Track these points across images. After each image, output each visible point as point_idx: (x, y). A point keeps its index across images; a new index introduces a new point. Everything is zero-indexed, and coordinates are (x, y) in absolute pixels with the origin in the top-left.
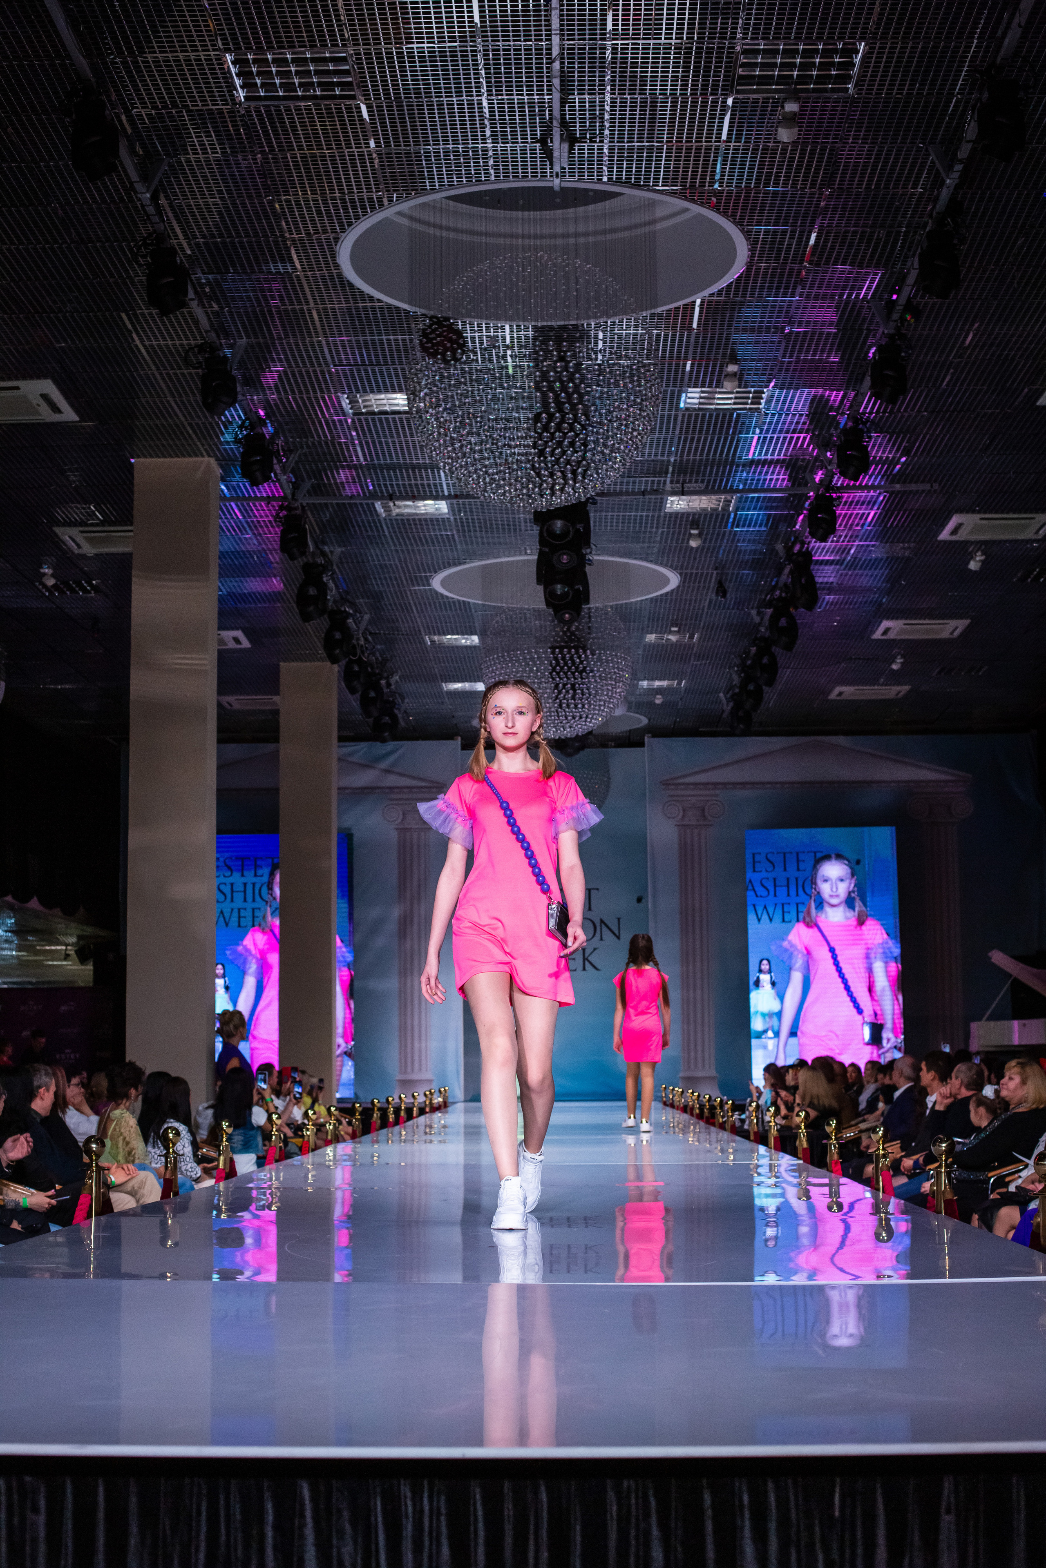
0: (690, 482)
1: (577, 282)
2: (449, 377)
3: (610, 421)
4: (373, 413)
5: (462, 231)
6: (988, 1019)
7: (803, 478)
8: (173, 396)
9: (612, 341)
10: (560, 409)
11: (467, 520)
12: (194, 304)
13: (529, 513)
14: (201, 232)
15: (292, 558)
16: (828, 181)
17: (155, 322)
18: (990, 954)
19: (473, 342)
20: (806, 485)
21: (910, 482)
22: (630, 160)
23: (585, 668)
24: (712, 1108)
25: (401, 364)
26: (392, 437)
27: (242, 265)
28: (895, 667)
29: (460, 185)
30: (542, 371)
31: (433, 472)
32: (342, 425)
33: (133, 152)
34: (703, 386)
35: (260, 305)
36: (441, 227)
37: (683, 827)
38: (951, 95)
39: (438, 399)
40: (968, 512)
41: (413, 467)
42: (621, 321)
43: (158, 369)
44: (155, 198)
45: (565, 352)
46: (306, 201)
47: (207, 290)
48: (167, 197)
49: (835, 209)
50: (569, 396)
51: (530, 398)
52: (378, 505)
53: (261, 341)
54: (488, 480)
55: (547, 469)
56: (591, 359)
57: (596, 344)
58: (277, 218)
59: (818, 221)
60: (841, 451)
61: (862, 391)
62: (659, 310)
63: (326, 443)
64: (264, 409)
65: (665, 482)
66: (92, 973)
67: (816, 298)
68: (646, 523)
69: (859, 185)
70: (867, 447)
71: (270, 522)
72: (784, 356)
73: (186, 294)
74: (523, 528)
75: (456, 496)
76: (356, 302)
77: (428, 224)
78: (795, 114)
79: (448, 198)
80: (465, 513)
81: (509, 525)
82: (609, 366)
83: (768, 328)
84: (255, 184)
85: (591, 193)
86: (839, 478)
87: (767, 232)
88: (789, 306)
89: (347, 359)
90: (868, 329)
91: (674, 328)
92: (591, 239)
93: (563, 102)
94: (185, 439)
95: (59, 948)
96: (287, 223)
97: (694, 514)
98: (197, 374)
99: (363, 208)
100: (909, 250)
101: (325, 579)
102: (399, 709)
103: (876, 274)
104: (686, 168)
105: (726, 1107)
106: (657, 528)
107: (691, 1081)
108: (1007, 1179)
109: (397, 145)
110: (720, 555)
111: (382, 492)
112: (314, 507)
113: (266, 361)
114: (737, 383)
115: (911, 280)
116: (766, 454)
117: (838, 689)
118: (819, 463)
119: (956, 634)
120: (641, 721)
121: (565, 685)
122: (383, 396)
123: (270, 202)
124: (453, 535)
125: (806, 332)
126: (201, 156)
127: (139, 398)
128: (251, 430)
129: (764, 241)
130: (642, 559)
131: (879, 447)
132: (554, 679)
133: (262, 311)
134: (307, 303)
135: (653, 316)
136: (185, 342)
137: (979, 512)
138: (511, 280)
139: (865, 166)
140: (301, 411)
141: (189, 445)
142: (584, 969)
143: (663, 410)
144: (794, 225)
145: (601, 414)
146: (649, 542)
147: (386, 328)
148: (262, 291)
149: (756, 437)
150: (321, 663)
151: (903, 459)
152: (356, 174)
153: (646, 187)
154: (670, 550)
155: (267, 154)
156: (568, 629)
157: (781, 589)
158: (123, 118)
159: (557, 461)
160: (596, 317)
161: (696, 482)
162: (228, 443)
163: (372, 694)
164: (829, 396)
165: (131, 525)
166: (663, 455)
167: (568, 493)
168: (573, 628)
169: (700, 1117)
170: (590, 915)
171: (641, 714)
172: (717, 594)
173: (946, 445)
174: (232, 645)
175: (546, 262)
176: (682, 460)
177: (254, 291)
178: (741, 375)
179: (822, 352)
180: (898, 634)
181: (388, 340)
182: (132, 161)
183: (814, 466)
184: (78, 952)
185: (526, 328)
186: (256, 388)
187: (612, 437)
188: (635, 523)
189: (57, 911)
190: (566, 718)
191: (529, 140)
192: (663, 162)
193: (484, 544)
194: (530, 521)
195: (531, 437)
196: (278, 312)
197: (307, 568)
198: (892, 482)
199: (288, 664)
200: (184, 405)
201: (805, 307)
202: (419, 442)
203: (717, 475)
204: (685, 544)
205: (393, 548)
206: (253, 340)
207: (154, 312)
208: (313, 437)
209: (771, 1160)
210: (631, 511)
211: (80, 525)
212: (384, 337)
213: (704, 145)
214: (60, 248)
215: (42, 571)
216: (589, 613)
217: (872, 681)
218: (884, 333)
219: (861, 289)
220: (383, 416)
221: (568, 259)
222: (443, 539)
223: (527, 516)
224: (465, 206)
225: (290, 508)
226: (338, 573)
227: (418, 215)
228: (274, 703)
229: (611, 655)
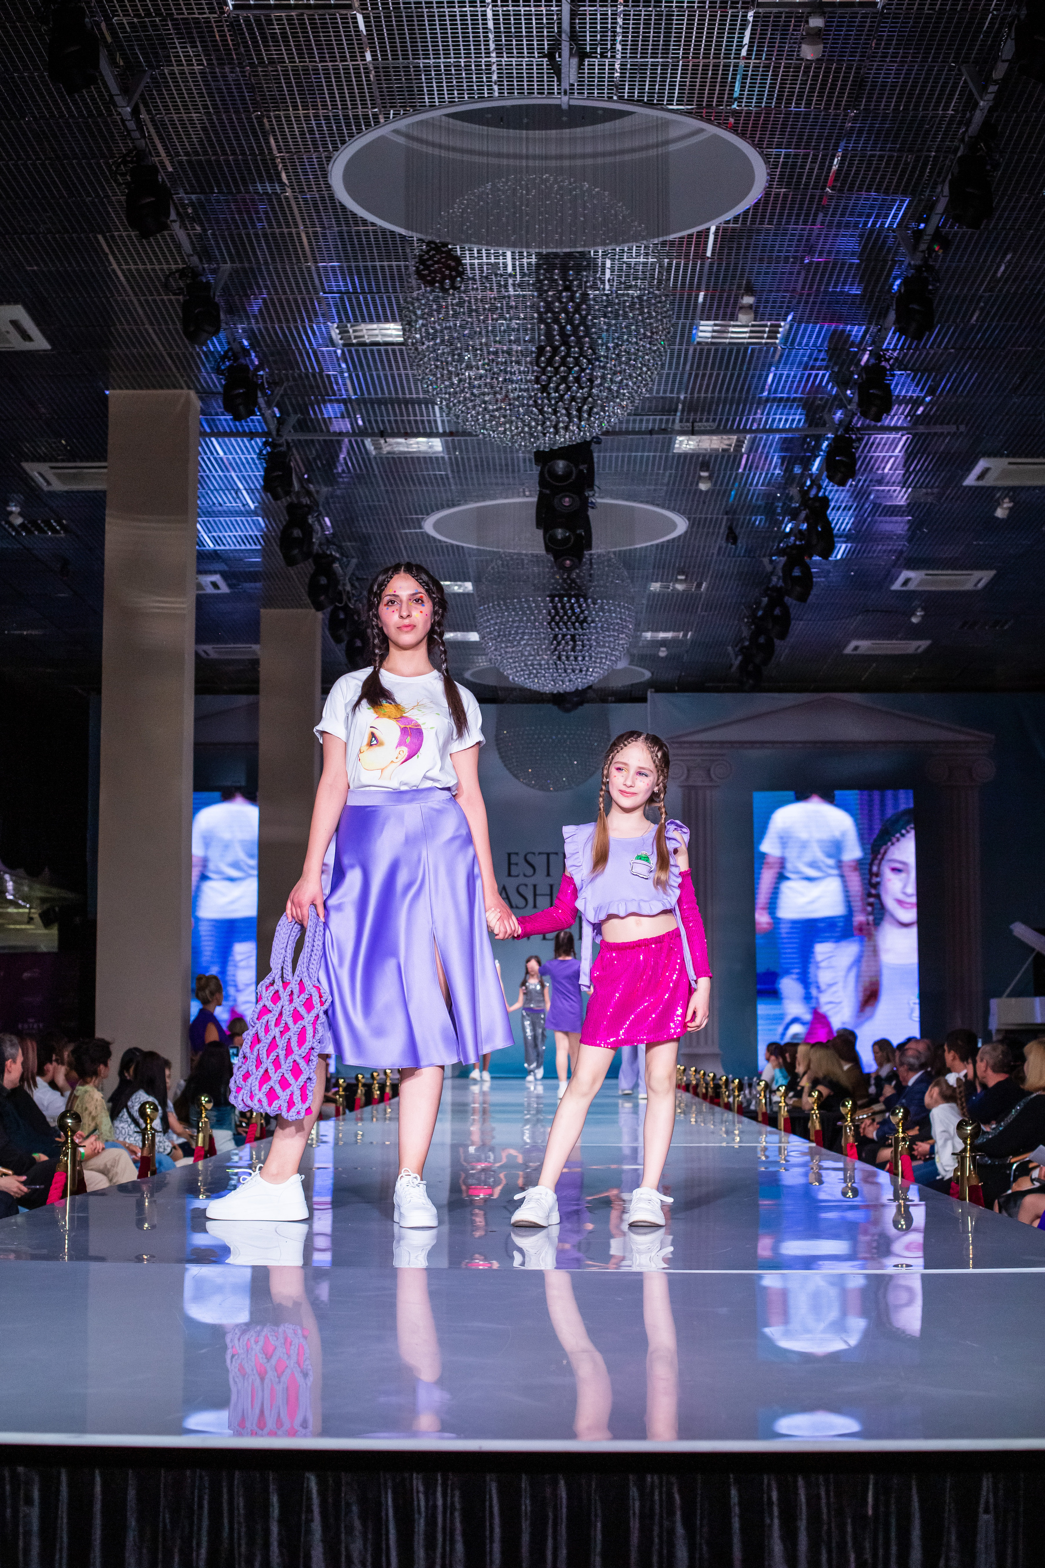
0: (701, 420)
1: (585, 208)
2: (447, 307)
3: (618, 355)
4: (364, 344)
5: (462, 151)
6: (1011, 995)
7: (821, 418)
8: (152, 324)
9: (621, 270)
10: (565, 342)
11: (462, 458)
12: (176, 226)
13: (529, 452)
14: (184, 148)
15: (276, 498)
16: (854, 103)
17: (134, 245)
18: (1012, 927)
19: (473, 269)
20: (824, 425)
21: (935, 424)
22: (643, 77)
23: (586, 618)
24: (717, 1087)
25: (395, 292)
26: (384, 369)
27: (228, 186)
28: (914, 620)
29: (462, 102)
30: (545, 301)
31: (427, 408)
32: (330, 357)
33: (113, 63)
34: (716, 319)
35: (245, 228)
36: (440, 146)
37: (688, 789)
38: (986, 11)
39: (436, 331)
40: (995, 456)
41: (406, 402)
42: (630, 249)
43: (136, 295)
44: (136, 112)
45: (571, 281)
46: (297, 117)
47: (190, 211)
48: (149, 112)
49: (860, 131)
50: (575, 329)
51: (533, 330)
52: (368, 442)
53: (247, 265)
54: (487, 417)
55: (550, 406)
56: (598, 289)
57: (603, 273)
58: (266, 135)
59: (843, 144)
60: (862, 389)
61: (886, 325)
62: (671, 237)
63: (314, 375)
64: (248, 339)
65: (674, 420)
66: (56, 937)
67: (839, 225)
68: (653, 465)
69: (887, 106)
70: (890, 385)
71: (253, 459)
72: (803, 288)
73: (168, 215)
74: (522, 468)
75: (451, 434)
76: (348, 225)
77: (427, 143)
78: (819, 30)
79: (448, 115)
80: (461, 452)
81: (507, 465)
82: (618, 295)
83: (787, 258)
84: (243, 99)
85: (600, 112)
86: (859, 418)
87: (787, 156)
88: (810, 235)
89: (338, 286)
90: (893, 260)
91: (687, 255)
92: (600, 161)
93: (573, 14)
94: (164, 370)
95: (21, 910)
96: (276, 141)
97: (704, 456)
98: (178, 301)
99: (358, 125)
100: (939, 176)
101: (310, 521)
103: (903, 201)
104: (703, 85)
105: (732, 1086)
106: (665, 469)
107: (692, 1059)
108: (1031, 1165)
109: (395, 57)
110: (731, 499)
111: (372, 428)
112: (299, 444)
113: (251, 288)
114: (752, 316)
115: (940, 207)
116: (782, 392)
117: (854, 643)
118: (840, 402)
119: (980, 585)
120: (643, 674)
121: (564, 636)
122: (375, 326)
123: (258, 117)
124: (447, 475)
125: (827, 263)
126: (186, 68)
127: (115, 325)
128: (235, 361)
129: (785, 164)
130: (647, 502)
131: (903, 386)
132: (552, 629)
133: (248, 235)
134: (296, 226)
135: (664, 243)
136: (165, 267)
137: (1008, 456)
138: (514, 203)
139: (894, 86)
140: (288, 341)
141: (168, 376)
143: (674, 344)
144: (816, 148)
145: (608, 349)
146: (656, 484)
147: (380, 253)
148: (248, 212)
149: (771, 374)
150: (304, 611)
151: (928, 399)
152: (351, 89)
153: (659, 106)
154: (677, 493)
155: (256, 67)
156: (568, 577)
157: (795, 536)
158: (103, 25)
159: (561, 398)
160: (604, 244)
161: (707, 420)
162: (209, 374)
163: (359, 643)
164: (851, 331)
165: (105, 460)
166: (672, 392)
167: (573, 432)
168: (574, 576)
169: (705, 1097)
171: (644, 667)
172: (727, 540)
173: (974, 384)
174: (210, 590)
175: (552, 185)
176: (692, 398)
177: (240, 212)
178: (758, 307)
179: (844, 284)
180: (918, 585)
181: (382, 267)
182: (112, 72)
183: (832, 404)
184: (42, 916)
185: (529, 255)
186: (240, 316)
187: (620, 372)
188: (641, 463)
189: (21, 871)
190: (565, 671)
191: (536, 55)
192: (678, 79)
193: (479, 484)
194: (530, 460)
195: (533, 372)
196: (265, 235)
197: (292, 509)
198: (915, 424)
199: (268, 610)
200: (164, 334)
201: (826, 236)
202: (414, 375)
203: (729, 414)
204: (694, 487)
205: (383, 488)
206: (238, 265)
207: (133, 233)
208: (300, 369)
209: (780, 1142)
210: (637, 451)
211: (51, 461)
212: (378, 263)
213: (722, 61)
214: (34, 165)
215: (9, 509)
216: (591, 560)
217: (890, 635)
218: (909, 264)
219: (886, 217)
220: (375, 348)
221: (575, 182)
222: (436, 479)
223: (527, 455)
224: (466, 124)
225: (273, 445)
226: (324, 512)
227: (415, 133)
228: (254, 653)
229: (614, 605)
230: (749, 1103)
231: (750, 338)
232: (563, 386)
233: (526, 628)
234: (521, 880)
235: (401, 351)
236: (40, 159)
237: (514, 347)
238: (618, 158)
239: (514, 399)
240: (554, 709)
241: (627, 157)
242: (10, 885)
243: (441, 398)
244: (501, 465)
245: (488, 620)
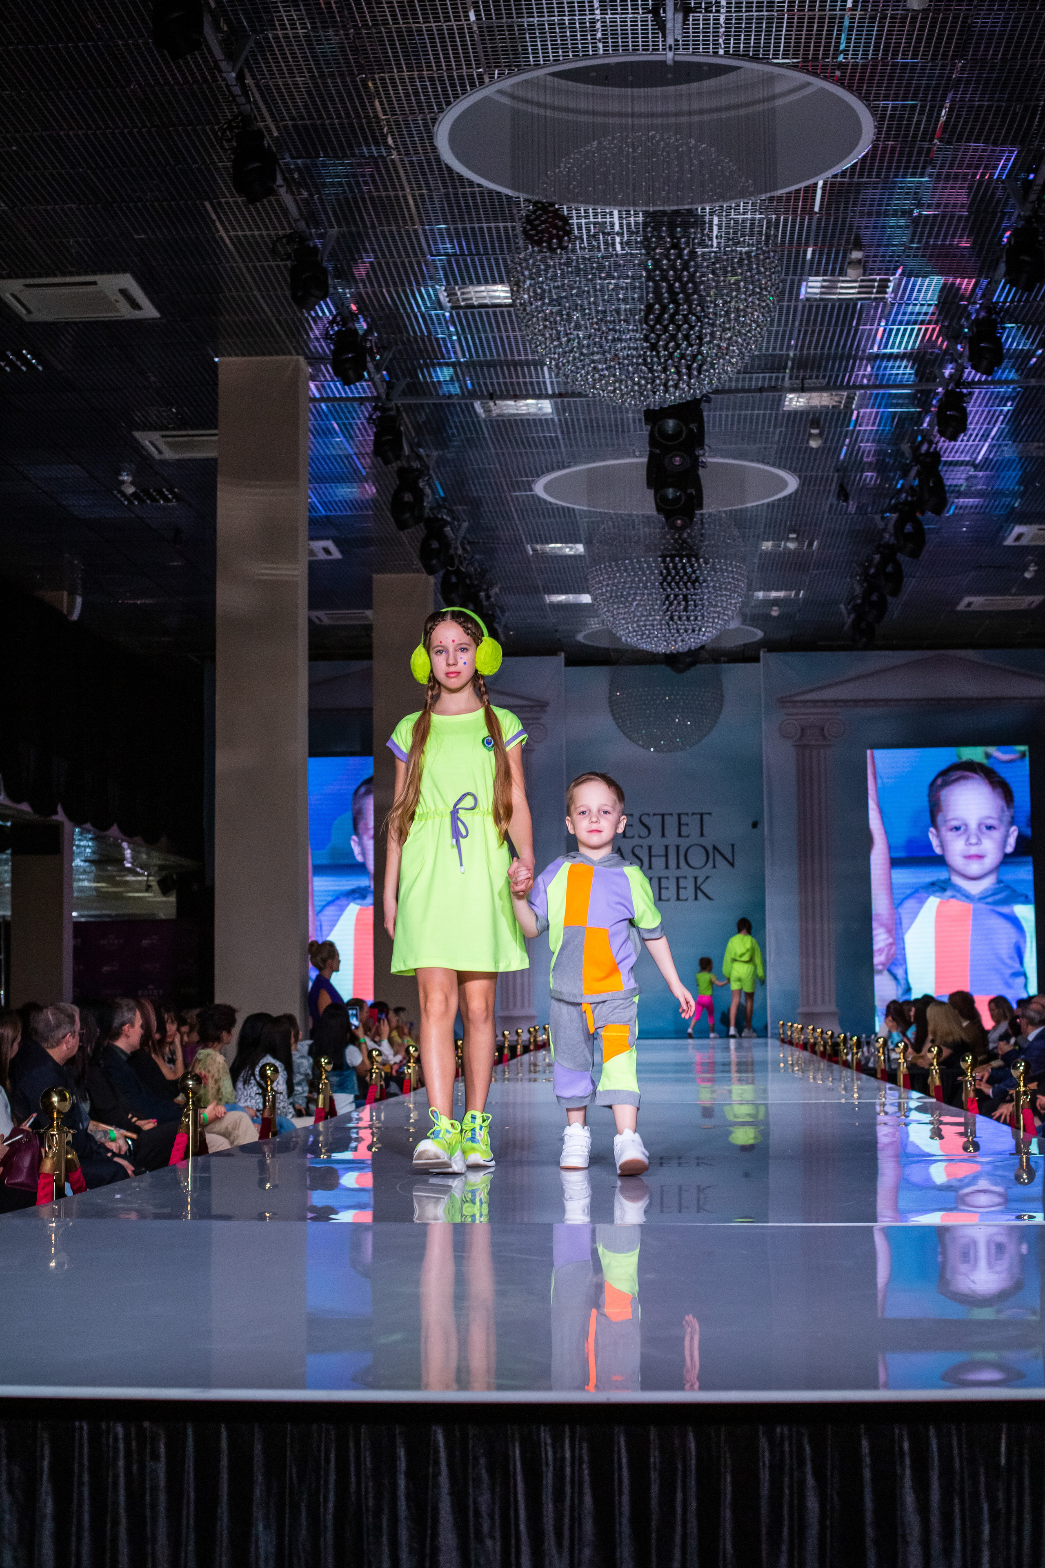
0: (810, 377)
1: (692, 165)
2: (554, 267)
3: (726, 312)
4: (472, 306)
5: (567, 110)
7: (931, 373)
8: (260, 290)
9: (728, 226)
10: (674, 301)
11: (572, 420)
12: (283, 191)
13: (639, 411)
14: (289, 114)
15: (387, 462)
16: (960, 52)
17: (241, 212)
19: (580, 228)
20: (934, 380)
22: (748, 30)
23: (697, 578)
24: (835, 1045)
25: (502, 253)
26: (492, 331)
27: (334, 150)
28: (1028, 575)
29: (567, 60)
30: (653, 258)
31: (536, 369)
32: (439, 319)
33: (217, 28)
34: (825, 274)
35: (352, 191)
36: (545, 106)
37: (802, 747)
39: (544, 291)
41: (515, 364)
42: (738, 205)
43: (244, 261)
44: (240, 77)
45: (679, 239)
46: (402, 79)
47: (296, 176)
48: (254, 77)
49: (968, 82)
50: (684, 286)
51: (641, 288)
52: (477, 405)
53: (354, 229)
54: (597, 376)
55: (659, 364)
56: (707, 246)
57: (711, 230)
58: (370, 97)
59: (950, 95)
60: (973, 342)
61: (996, 278)
62: (779, 192)
63: (423, 339)
64: (356, 303)
65: (783, 378)
66: (174, 904)
67: (947, 178)
68: (763, 422)
69: (995, 55)
70: (1001, 338)
71: (362, 424)
72: (912, 242)
73: (274, 180)
74: (632, 429)
75: (561, 395)
76: (455, 187)
77: (532, 103)
79: (553, 74)
80: (571, 413)
81: (617, 426)
82: (725, 253)
83: (895, 211)
84: (347, 62)
85: (705, 68)
86: (970, 373)
87: (894, 108)
88: (918, 188)
89: (446, 249)
90: (1003, 212)
91: (794, 213)
92: (706, 117)
94: (273, 336)
95: (139, 878)
96: (382, 104)
97: (814, 414)
98: (285, 266)
99: (463, 86)
101: (421, 485)
102: (499, 623)
103: (1012, 152)
104: (808, 38)
105: (850, 1043)
106: (775, 427)
107: (809, 1017)
109: (499, 16)
110: (842, 457)
111: (481, 391)
112: (409, 408)
113: (359, 252)
114: (861, 271)
116: (892, 347)
117: (967, 600)
118: (950, 356)
120: (756, 635)
121: (676, 596)
122: (483, 288)
123: (362, 80)
124: (557, 437)
125: (935, 216)
126: (290, 33)
127: (223, 292)
128: (343, 326)
129: (892, 117)
130: (758, 461)
131: (1014, 338)
132: (664, 590)
133: (354, 198)
134: (403, 189)
135: (771, 199)
136: (272, 232)
138: (621, 161)
139: (1001, 35)
140: (395, 304)
141: (277, 342)
142: (696, 898)
143: (782, 300)
144: (924, 100)
145: (716, 306)
146: (766, 442)
147: (486, 215)
148: (355, 176)
149: (881, 329)
150: (416, 575)
151: (1040, 351)
152: (455, 49)
153: (765, 60)
154: (788, 451)
155: (360, 29)
156: (680, 537)
157: (907, 492)
159: (671, 356)
160: (711, 201)
161: (817, 377)
162: (317, 339)
164: (961, 284)
165: (216, 428)
166: (781, 349)
167: (683, 389)
168: (685, 535)
169: (823, 1055)
170: (702, 841)
171: (756, 627)
172: (839, 498)
174: (322, 556)
175: (658, 142)
176: (801, 355)
177: (346, 177)
178: (866, 262)
179: (953, 237)
180: (1032, 540)
181: (489, 228)
182: (217, 38)
183: (943, 360)
184: (160, 883)
185: (636, 214)
186: (348, 280)
187: (729, 329)
188: (751, 422)
189: (138, 839)
190: (678, 631)
191: (640, 11)
192: (784, 33)
193: (589, 446)
194: (640, 420)
195: (642, 329)
196: (372, 199)
197: (402, 473)
198: (1027, 377)
199: (381, 576)
200: (272, 299)
201: (935, 188)
202: (523, 337)
203: (839, 370)
204: (804, 445)
205: (493, 451)
206: (345, 229)
207: (239, 200)
208: (408, 332)
209: (900, 1098)
210: (746, 410)
211: (162, 429)
212: (485, 225)
213: (828, 13)
214: (140, 132)
215: (121, 478)
216: (702, 520)
217: (1004, 591)
218: (1019, 215)
219: (995, 168)
220: (483, 310)
221: (682, 138)
222: (546, 440)
223: (637, 416)
224: (570, 83)
225: (383, 410)
226: (435, 478)
227: (521, 93)
228: (366, 618)
229: (725, 564)
230: (868, 1060)
231: (859, 293)
232: (672, 344)
233: (638, 588)
234: (637, 841)
235: (509, 313)
236: (146, 126)
237: (623, 307)
238: (724, 115)
239: (624, 358)
240: (668, 668)
241: (733, 113)
242: (128, 853)
243: (551, 359)
244: (610, 426)
245: (600, 582)
